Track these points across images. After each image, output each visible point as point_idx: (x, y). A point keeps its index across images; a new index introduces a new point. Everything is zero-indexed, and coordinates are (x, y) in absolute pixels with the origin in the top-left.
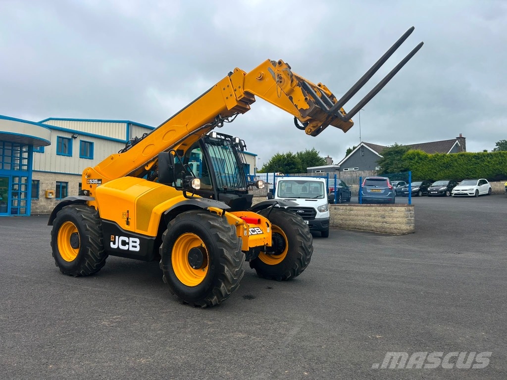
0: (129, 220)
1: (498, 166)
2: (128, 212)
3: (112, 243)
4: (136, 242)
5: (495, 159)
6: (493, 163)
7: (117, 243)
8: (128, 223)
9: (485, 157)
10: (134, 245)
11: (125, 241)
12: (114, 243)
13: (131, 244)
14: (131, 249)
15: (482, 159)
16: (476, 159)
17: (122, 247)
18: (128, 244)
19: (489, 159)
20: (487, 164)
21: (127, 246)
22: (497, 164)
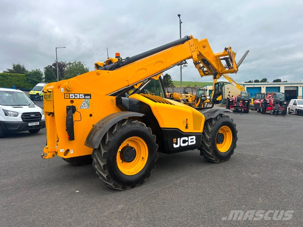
0: (188, 125)
1: (17, 83)
2: (187, 120)
3: (174, 145)
4: (193, 139)
5: (14, 78)
6: (14, 80)
7: (179, 143)
8: (187, 127)
9: (8, 76)
10: (192, 141)
11: (186, 140)
12: (177, 144)
13: (190, 141)
14: (190, 144)
15: (7, 77)
16: (3, 77)
17: (183, 145)
18: (188, 141)
19: (11, 78)
20: (10, 80)
21: (187, 143)
22: (16, 81)
